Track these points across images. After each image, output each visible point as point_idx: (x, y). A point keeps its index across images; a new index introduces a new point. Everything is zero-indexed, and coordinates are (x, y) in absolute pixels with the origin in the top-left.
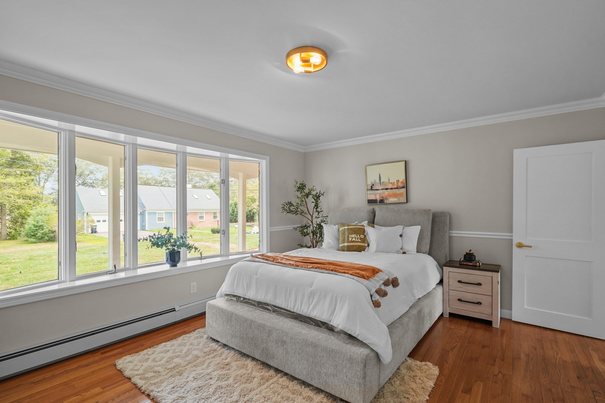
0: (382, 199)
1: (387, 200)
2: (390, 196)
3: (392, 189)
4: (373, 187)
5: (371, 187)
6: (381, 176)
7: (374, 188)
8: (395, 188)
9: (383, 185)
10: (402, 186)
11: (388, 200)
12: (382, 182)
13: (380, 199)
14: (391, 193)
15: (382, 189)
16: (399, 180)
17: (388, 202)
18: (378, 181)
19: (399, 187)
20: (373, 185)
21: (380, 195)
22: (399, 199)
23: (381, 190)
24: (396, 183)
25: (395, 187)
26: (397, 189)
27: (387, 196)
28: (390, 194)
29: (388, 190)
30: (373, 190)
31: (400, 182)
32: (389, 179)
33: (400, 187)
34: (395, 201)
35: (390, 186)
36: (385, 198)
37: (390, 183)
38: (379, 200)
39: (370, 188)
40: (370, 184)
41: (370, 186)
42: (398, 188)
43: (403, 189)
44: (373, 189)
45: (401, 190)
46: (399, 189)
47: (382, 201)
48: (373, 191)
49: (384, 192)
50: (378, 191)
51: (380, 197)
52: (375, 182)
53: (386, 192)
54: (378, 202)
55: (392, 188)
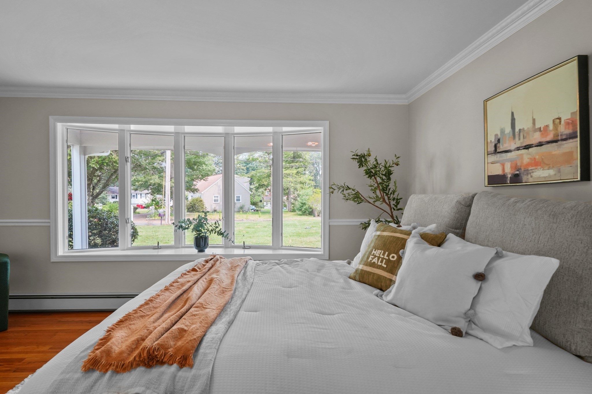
0: (518, 172)
1: (527, 174)
2: (536, 163)
3: (540, 144)
4: (498, 145)
5: (496, 146)
6: (515, 117)
7: (501, 147)
8: (548, 142)
9: (519, 139)
10: (570, 134)
11: (529, 176)
12: (517, 130)
13: (512, 172)
14: (537, 157)
15: (518, 149)
16: (560, 119)
17: (531, 180)
18: (508, 130)
19: (560, 138)
20: (499, 141)
21: (511, 160)
22: (559, 171)
23: (514, 150)
24: (551, 127)
25: (550, 138)
26: (554, 144)
27: (528, 164)
28: (535, 159)
29: (530, 149)
30: (499, 153)
31: (563, 122)
32: (534, 120)
33: (564, 137)
34: (550, 176)
35: (537, 138)
36: (523, 170)
37: (535, 130)
38: (509, 176)
39: (493, 149)
40: (493, 140)
41: (494, 144)
42: (556, 141)
43: (571, 140)
44: (498, 151)
45: (565, 146)
46: (560, 143)
47: (516, 178)
48: (498, 155)
49: (522, 155)
50: (509, 154)
51: (511, 167)
52: (502, 131)
53: (526, 156)
54: (509, 183)
55: (540, 142)
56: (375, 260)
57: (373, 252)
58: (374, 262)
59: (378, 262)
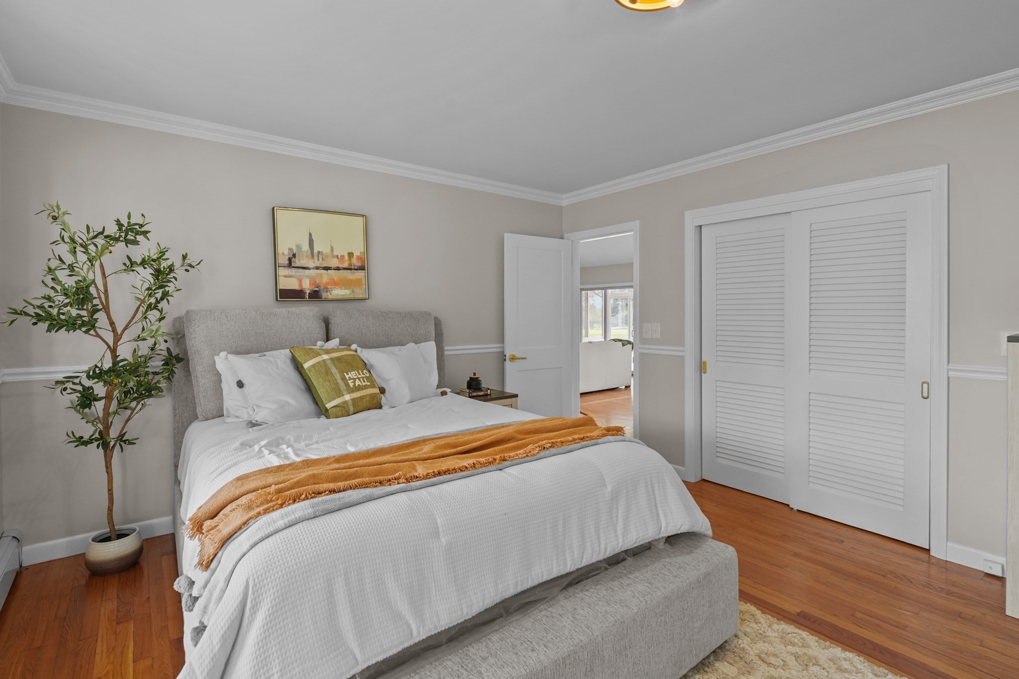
0: (317, 289)
1: (327, 291)
2: (335, 284)
3: (338, 269)
4: (293, 259)
5: (290, 260)
6: (314, 237)
7: (297, 262)
8: (344, 269)
9: (318, 260)
10: (360, 266)
11: (329, 293)
12: (316, 251)
13: (311, 288)
14: (336, 279)
15: (317, 268)
16: (353, 253)
17: (330, 297)
18: (306, 247)
19: (353, 267)
20: (294, 255)
21: (309, 277)
22: (353, 292)
23: (313, 268)
24: (346, 257)
25: (346, 265)
26: (349, 271)
27: (327, 283)
28: (334, 280)
29: (329, 271)
30: (294, 267)
31: (355, 257)
32: (332, 249)
33: (356, 268)
34: (346, 295)
35: (334, 263)
36: (322, 287)
37: (333, 256)
38: (308, 292)
39: (287, 262)
40: (286, 252)
41: (287, 258)
42: (351, 269)
43: (360, 271)
44: (293, 265)
45: (357, 274)
46: (353, 271)
47: (315, 295)
48: (294, 270)
49: (321, 274)
50: (307, 271)
51: (310, 284)
52: (299, 247)
53: (325, 277)
54: (307, 297)
55: (338, 267)
56: (358, 383)
57: (347, 377)
58: (359, 385)
59: (362, 383)
